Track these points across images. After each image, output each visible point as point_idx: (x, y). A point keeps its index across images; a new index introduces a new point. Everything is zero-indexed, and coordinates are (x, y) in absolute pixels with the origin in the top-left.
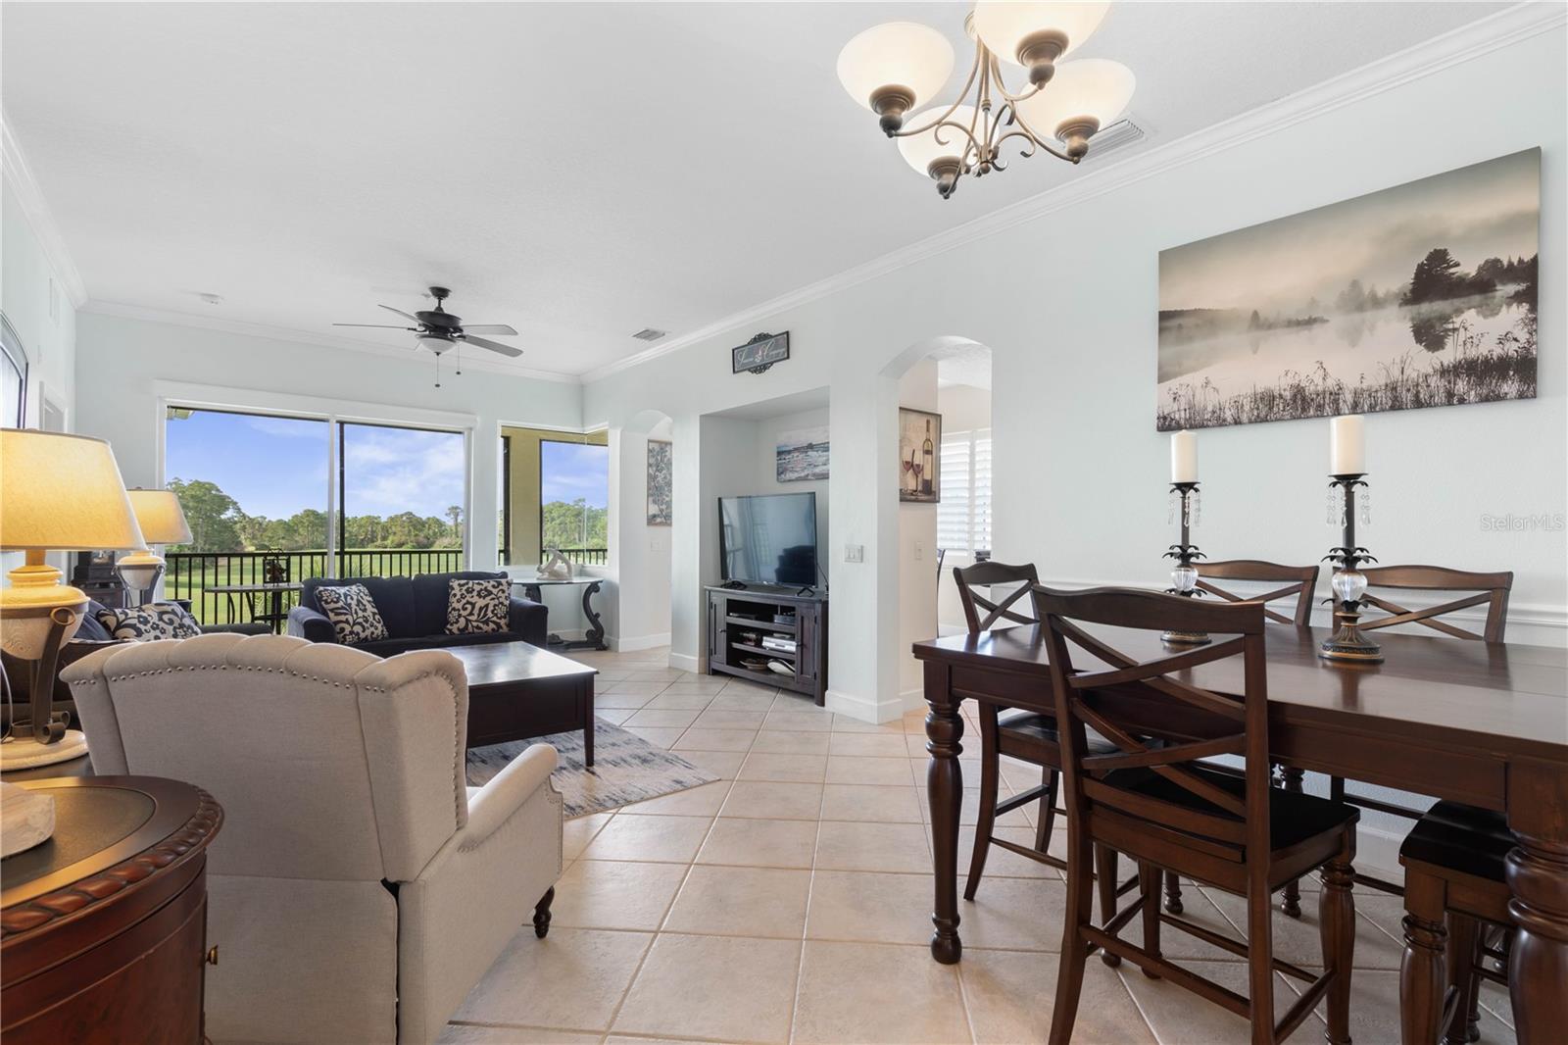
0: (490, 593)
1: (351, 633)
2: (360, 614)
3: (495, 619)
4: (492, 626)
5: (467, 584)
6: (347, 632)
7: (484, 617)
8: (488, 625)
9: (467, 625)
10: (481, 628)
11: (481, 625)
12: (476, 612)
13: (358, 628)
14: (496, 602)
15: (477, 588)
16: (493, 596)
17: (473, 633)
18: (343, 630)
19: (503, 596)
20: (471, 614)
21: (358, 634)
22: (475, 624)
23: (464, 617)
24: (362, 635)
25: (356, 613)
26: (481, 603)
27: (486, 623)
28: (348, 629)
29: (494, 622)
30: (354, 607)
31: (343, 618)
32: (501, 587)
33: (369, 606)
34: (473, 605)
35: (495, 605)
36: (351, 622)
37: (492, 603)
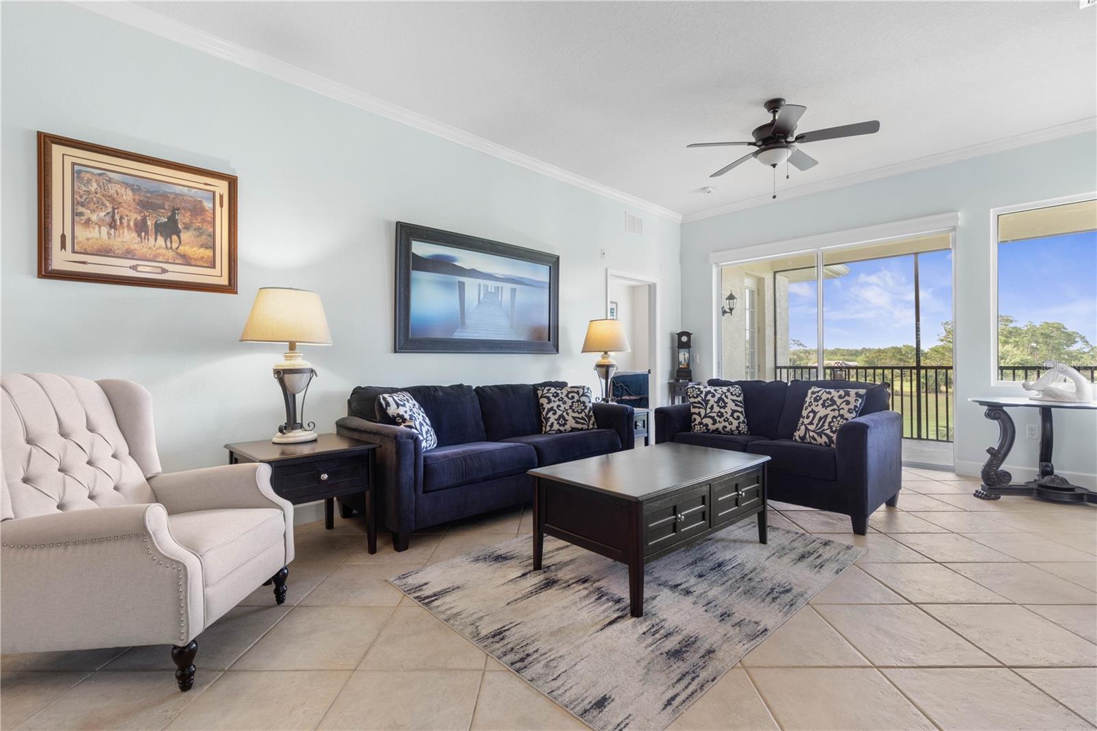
0: (834, 403)
1: (700, 423)
2: (716, 409)
3: (828, 432)
4: (825, 439)
5: (818, 392)
6: (697, 422)
7: (819, 429)
8: (821, 437)
9: (806, 433)
10: (815, 439)
11: (816, 436)
12: (815, 421)
13: (708, 421)
14: (836, 413)
15: (825, 396)
16: (835, 407)
17: (811, 443)
18: (695, 419)
19: (846, 408)
20: (811, 423)
21: (706, 425)
22: (812, 434)
23: (805, 425)
24: (712, 427)
25: (712, 408)
26: (822, 412)
27: (820, 435)
28: (698, 419)
29: (827, 435)
30: (711, 403)
31: (696, 410)
32: (847, 398)
33: (731, 405)
34: (815, 413)
35: (834, 417)
36: (703, 415)
37: (832, 414)
